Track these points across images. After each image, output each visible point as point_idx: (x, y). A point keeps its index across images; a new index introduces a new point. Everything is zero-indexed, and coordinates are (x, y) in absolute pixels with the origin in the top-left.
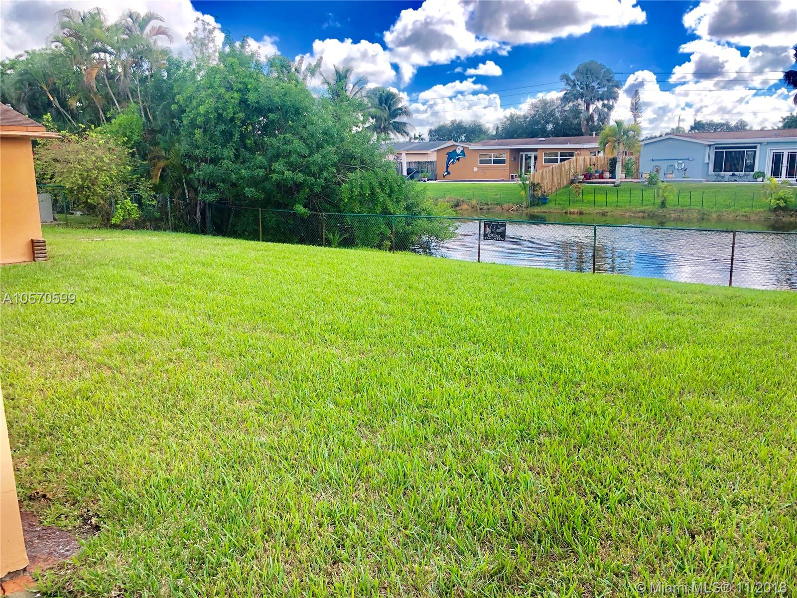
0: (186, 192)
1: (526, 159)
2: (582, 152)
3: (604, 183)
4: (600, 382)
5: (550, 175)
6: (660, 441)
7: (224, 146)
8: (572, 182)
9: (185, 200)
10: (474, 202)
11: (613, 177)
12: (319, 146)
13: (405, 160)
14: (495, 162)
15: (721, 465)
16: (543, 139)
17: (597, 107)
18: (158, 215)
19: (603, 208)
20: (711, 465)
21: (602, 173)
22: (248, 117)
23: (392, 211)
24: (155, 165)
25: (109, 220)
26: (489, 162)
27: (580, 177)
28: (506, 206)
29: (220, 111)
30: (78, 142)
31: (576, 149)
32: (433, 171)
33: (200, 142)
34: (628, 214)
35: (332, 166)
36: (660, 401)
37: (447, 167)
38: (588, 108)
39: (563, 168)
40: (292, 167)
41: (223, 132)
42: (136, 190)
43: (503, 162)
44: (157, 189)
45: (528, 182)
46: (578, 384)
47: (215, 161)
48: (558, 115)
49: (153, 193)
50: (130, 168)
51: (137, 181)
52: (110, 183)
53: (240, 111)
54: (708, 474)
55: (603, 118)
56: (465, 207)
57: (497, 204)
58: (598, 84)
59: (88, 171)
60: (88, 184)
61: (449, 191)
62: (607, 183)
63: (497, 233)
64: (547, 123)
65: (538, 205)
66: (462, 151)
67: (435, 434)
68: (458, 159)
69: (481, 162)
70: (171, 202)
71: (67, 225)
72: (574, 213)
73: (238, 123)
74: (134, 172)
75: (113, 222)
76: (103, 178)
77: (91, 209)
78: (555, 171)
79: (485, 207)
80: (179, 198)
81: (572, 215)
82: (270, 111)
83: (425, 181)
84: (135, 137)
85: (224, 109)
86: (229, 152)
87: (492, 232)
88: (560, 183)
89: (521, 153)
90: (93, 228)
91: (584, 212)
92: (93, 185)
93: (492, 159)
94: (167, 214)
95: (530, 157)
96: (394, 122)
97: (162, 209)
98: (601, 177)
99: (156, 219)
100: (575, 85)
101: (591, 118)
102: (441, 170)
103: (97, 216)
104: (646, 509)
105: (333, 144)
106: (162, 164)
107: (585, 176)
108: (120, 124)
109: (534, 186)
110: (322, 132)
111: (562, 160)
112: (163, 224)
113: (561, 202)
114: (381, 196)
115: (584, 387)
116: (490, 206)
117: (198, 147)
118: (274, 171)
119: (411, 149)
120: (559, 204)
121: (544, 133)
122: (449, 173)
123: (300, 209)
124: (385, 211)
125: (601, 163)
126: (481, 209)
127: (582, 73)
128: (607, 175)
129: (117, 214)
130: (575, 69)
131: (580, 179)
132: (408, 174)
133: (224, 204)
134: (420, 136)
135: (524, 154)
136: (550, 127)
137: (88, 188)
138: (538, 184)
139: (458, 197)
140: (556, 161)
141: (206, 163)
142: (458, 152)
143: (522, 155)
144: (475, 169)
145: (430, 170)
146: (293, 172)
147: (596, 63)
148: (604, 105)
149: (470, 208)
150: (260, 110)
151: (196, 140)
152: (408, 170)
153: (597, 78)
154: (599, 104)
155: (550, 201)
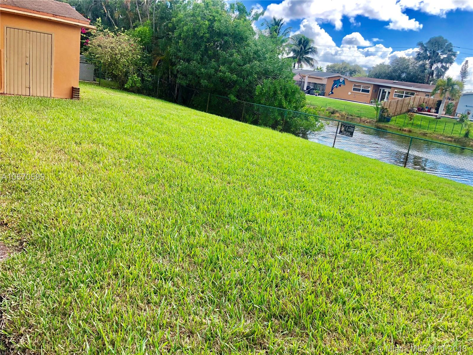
0: (170, 77)
1: (383, 92)
2: (420, 93)
3: (430, 115)
4: (374, 231)
5: (395, 104)
6: (399, 276)
7: (195, 52)
8: (409, 111)
9: (168, 82)
10: (344, 113)
11: (437, 112)
12: (250, 61)
13: (307, 80)
14: (363, 91)
15: (437, 302)
16: (397, 82)
17: (437, 67)
18: (151, 87)
19: (425, 131)
20: (429, 300)
21: (430, 109)
22: (212, 37)
23: (284, 106)
24: (154, 58)
25: (123, 85)
26: (359, 90)
27: (415, 109)
28: (363, 118)
29: (196, 31)
30: (113, 37)
31: (417, 91)
32: (323, 90)
33: (182, 48)
34: (441, 137)
35: (256, 73)
36: (410, 251)
37: (332, 89)
38: (431, 68)
39: (405, 102)
40: (232, 71)
41: (195, 44)
42: (141, 70)
43: (368, 91)
44: (152, 71)
45: (380, 107)
46: (358, 229)
47: (188, 61)
48: (411, 68)
49: (150, 74)
50: (139, 57)
51: (143, 65)
52: (127, 64)
53: (208, 33)
54: (424, 305)
55: (440, 74)
56: (337, 115)
57: (358, 117)
58: (442, 52)
59: (116, 54)
60: (114, 62)
61: (330, 103)
62: (432, 115)
63: (348, 132)
64: (403, 72)
65: (383, 122)
66: (344, 81)
67: (250, 239)
68: (340, 86)
69: (354, 89)
70: (160, 81)
71: (99, 85)
72: (405, 131)
73: (205, 40)
74: (141, 60)
75: (125, 87)
76: (123, 60)
77: (114, 77)
78: (399, 103)
79: (350, 117)
80: (165, 80)
81: (404, 132)
82: (226, 35)
83: (316, 95)
84: (146, 40)
85: (198, 30)
86: (198, 56)
87: (345, 130)
88: (401, 111)
89: (380, 88)
90: (113, 88)
91: (412, 131)
92: (117, 63)
93: (361, 89)
94: (156, 89)
95: (386, 92)
96: (306, 57)
97: (154, 84)
98: (429, 111)
99: (150, 90)
100: (426, 50)
101: (432, 73)
102: (328, 90)
103: (117, 82)
104: (370, 317)
105: (259, 61)
106: (159, 58)
107: (418, 109)
108: (139, 32)
109: (383, 110)
110: (254, 53)
111: (406, 96)
112: (153, 93)
113: (399, 122)
114: (281, 96)
115: (361, 232)
116: (353, 117)
117: (180, 51)
118: (220, 71)
119: (312, 75)
120: (398, 123)
121: (399, 78)
122: (332, 93)
123: (232, 97)
124: (281, 106)
125: (431, 102)
126: (347, 118)
127: (432, 43)
128: (433, 110)
129: (128, 82)
130: (428, 41)
131: (414, 110)
132: (307, 89)
133: (191, 87)
134: (321, 68)
135: (382, 89)
136: (404, 75)
137: (114, 64)
138: (386, 109)
139: (335, 108)
140: (402, 96)
141: (184, 61)
142: (341, 81)
143: (381, 89)
144: (350, 93)
145: (321, 89)
146: (231, 74)
147: (443, 38)
148: (443, 67)
149: (340, 116)
150: (220, 34)
151: (180, 47)
152: (307, 87)
153: (442, 48)
154: (439, 65)
155: (392, 121)
